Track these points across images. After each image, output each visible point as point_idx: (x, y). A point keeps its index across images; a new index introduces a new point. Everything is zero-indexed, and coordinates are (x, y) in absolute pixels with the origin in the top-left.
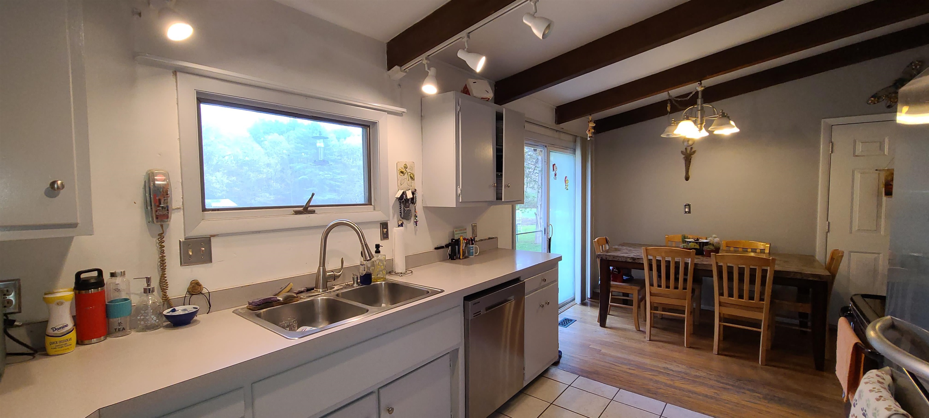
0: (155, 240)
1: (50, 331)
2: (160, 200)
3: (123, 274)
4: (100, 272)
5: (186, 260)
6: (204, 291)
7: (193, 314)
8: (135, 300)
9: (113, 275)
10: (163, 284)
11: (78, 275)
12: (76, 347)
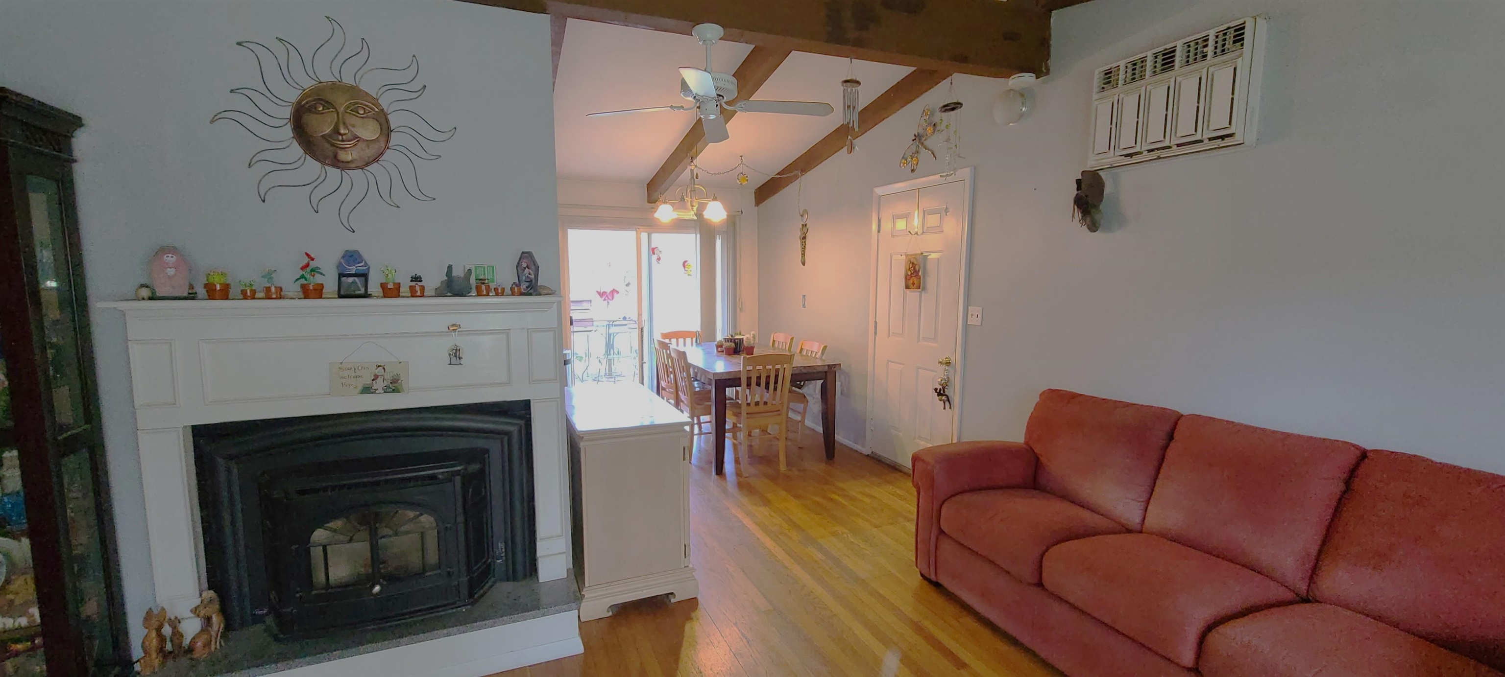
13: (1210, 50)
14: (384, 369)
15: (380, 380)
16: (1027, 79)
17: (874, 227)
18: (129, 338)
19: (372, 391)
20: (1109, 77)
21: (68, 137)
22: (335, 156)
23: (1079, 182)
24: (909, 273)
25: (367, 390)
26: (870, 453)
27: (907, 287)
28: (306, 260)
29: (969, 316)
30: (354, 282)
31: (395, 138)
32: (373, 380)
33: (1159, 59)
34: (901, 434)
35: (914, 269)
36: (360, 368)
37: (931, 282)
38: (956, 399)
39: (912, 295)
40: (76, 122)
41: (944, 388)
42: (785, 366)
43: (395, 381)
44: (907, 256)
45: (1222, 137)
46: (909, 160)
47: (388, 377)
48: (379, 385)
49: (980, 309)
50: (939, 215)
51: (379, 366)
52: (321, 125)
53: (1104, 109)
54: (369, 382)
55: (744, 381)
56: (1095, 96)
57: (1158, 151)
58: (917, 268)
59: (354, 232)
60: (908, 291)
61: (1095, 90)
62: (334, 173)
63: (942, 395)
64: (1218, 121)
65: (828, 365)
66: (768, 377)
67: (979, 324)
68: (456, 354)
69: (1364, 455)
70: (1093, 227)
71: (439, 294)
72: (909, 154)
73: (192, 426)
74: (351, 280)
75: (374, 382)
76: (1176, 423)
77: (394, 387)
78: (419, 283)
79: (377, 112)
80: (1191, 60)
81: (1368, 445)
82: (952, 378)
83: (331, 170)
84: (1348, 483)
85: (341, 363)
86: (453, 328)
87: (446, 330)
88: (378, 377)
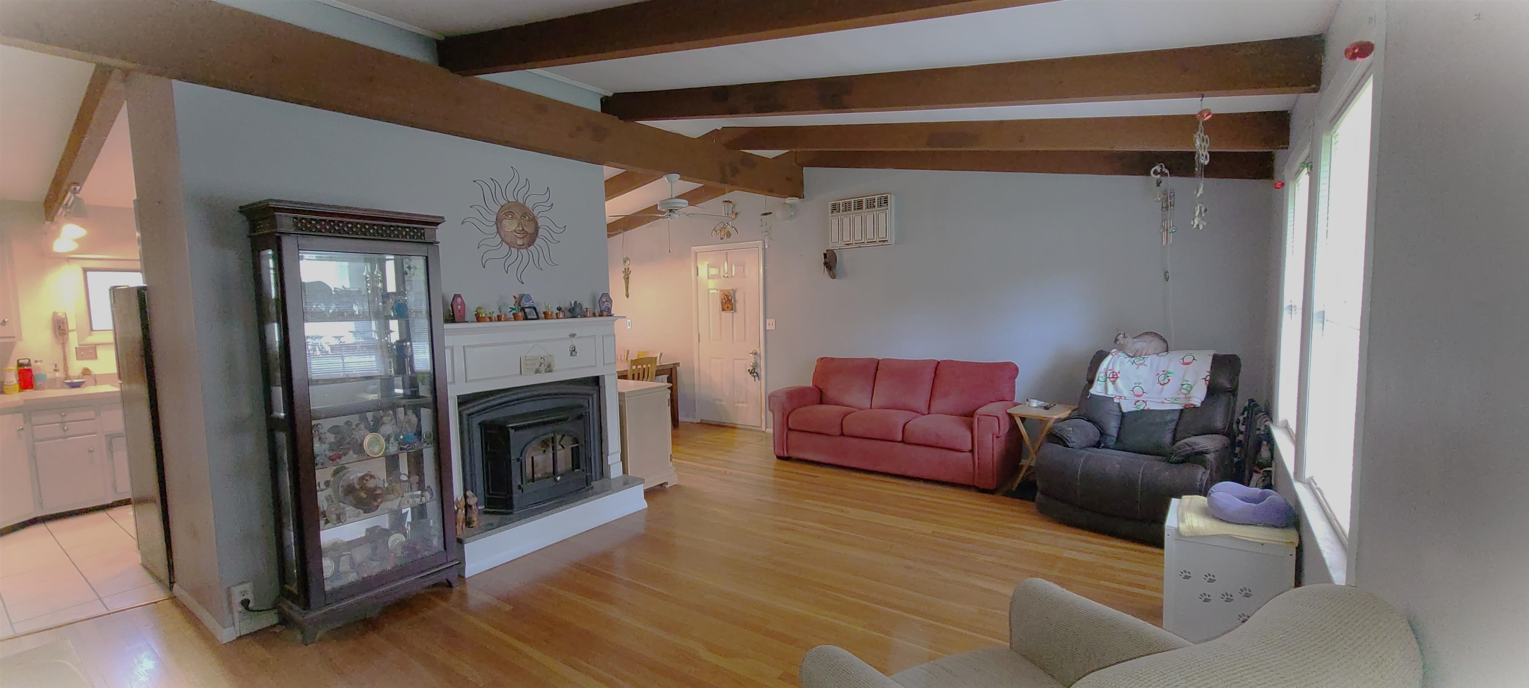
0: (61, 346)
1: (5, 383)
2: (60, 326)
3: (41, 361)
4: (29, 360)
5: (79, 357)
6: (92, 373)
7: (83, 382)
8: (49, 376)
9: (36, 361)
10: (66, 369)
11: (18, 361)
12: (19, 392)
13: (876, 204)
14: (543, 359)
15: (543, 365)
16: (795, 200)
17: (693, 272)
19: (540, 372)
20: (835, 208)
22: (516, 243)
23: (825, 255)
24: (724, 301)
25: (537, 371)
26: (699, 421)
27: (723, 310)
29: (767, 325)
32: (540, 366)
33: (856, 204)
34: (724, 403)
35: (728, 298)
36: (535, 360)
37: (739, 306)
38: (763, 374)
39: (727, 315)
41: (754, 369)
42: (649, 365)
43: (549, 366)
44: (721, 291)
45: (884, 241)
46: (718, 232)
47: (546, 364)
48: (543, 368)
49: (774, 320)
50: (742, 267)
51: (541, 358)
52: (510, 226)
53: (835, 221)
54: (538, 367)
55: (630, 376)
56: (830, 215)
57: (860, 245)
58: (730, 298)
59: (523, 283)
60: (723, 313)
61: (830, 212)
62: (514, 251)
63: (753, 373)
64: (882, 235)
65: (673, 364)
66: (639, 374)
67: (774, 328)
68: (573, 351)
69: (939, 362)
70: (833, 277)
71: (567, 316)
72: (718, 228)
76: (878, 363)
77: (549, 369)
78: (561, 311)
79: (533, 218)
80: (869, 206)
81: (939, 358)
82: (758, 362)
84: (935, 373)
85: (523, 356)
86: (573, 336)
87: (568, 337)
88: (541, 364)
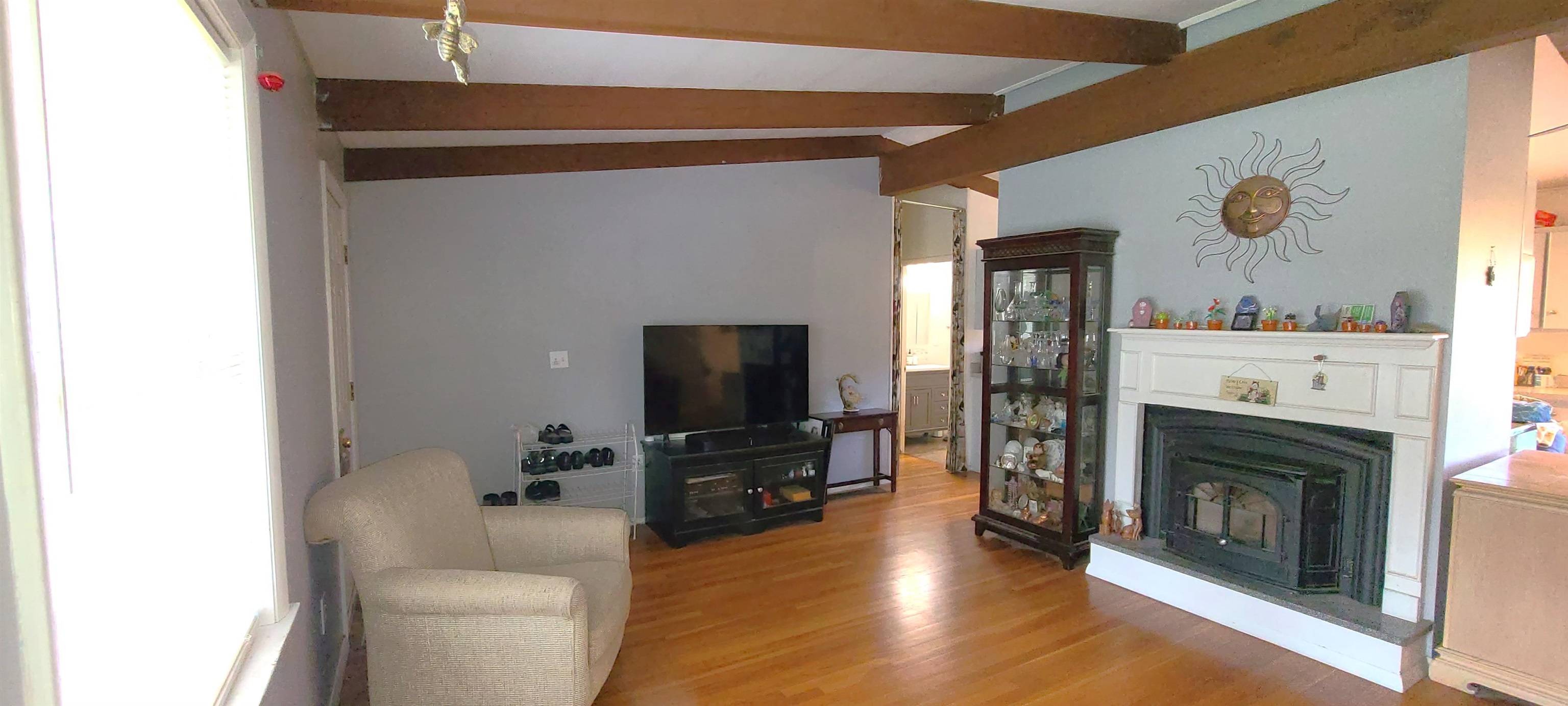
14: (1258, 384)
15: (1254, 392)
18: (1122, 349)
19: (1247, 400)
21: (1112, 243)
22: (1247, 230)
25: (1243, 399)
28: (1214, 304)
30: (1247, 318)
31: (1293, 209)
32: (1249, 392)
36: (1241, 382)
40: (1116, 234)
43: (1264, 395)
47: (1260, 391)
48: (1254, 396)
51: (1255, 382)
52: (1237, 211)
54: (1246, 393)
59: (1253, 282)
62: (1244, 241)
68: (1319, 382)
71: (1310, 329)
73: (1145, 404)
74: (1244, 317)
75: (1250, 394)
77: (1263, 399)
78: (1293, 321)
79: (1281, 191)
83: (1243, 240)
85: (1229, 377)
86: (1319, 358)
87: (1313, 359)
88: (1252, 390)
